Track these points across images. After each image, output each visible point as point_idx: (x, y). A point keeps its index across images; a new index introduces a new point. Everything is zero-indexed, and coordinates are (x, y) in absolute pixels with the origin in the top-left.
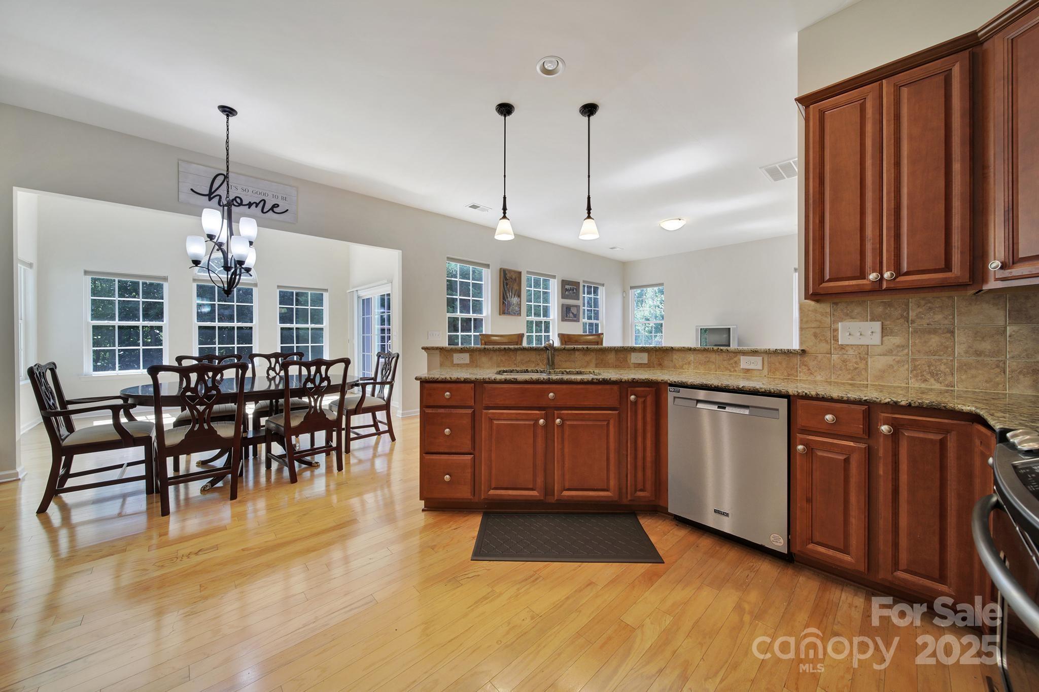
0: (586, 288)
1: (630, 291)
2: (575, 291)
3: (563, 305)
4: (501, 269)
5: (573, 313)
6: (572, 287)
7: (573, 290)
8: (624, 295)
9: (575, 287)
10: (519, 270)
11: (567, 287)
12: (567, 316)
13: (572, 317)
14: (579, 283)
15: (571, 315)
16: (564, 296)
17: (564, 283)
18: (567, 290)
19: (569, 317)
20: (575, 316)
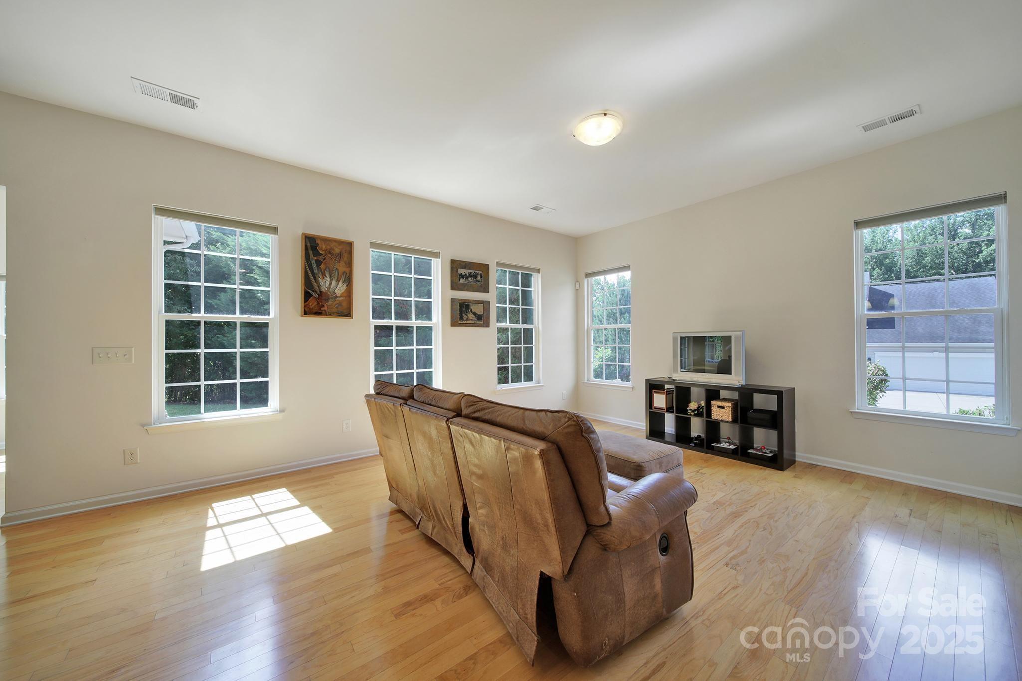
0: (507, 274)
1: (586, 281)
2: (479, 278)
3: (453, 301)
4: (303, 234)
5: (474, 314)
6: (472, 272)
7: (476, 277)
8: (577, 287)
9: (480, 273)
10: (350, 239)
11: (462, 271)
12: (461, 318)
13: (472, 320)
14: (488, 266)
15: (471, 316)
16: (454, 286)
17: (455, 265)
18: (461, 276)
19: (467, 320)
20: (479, 318)
